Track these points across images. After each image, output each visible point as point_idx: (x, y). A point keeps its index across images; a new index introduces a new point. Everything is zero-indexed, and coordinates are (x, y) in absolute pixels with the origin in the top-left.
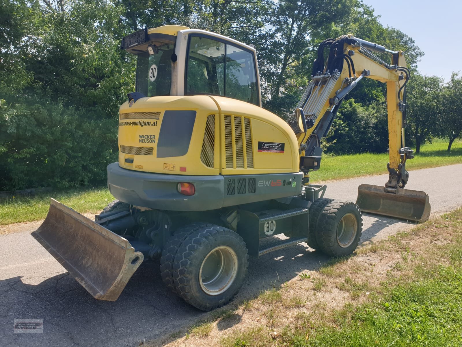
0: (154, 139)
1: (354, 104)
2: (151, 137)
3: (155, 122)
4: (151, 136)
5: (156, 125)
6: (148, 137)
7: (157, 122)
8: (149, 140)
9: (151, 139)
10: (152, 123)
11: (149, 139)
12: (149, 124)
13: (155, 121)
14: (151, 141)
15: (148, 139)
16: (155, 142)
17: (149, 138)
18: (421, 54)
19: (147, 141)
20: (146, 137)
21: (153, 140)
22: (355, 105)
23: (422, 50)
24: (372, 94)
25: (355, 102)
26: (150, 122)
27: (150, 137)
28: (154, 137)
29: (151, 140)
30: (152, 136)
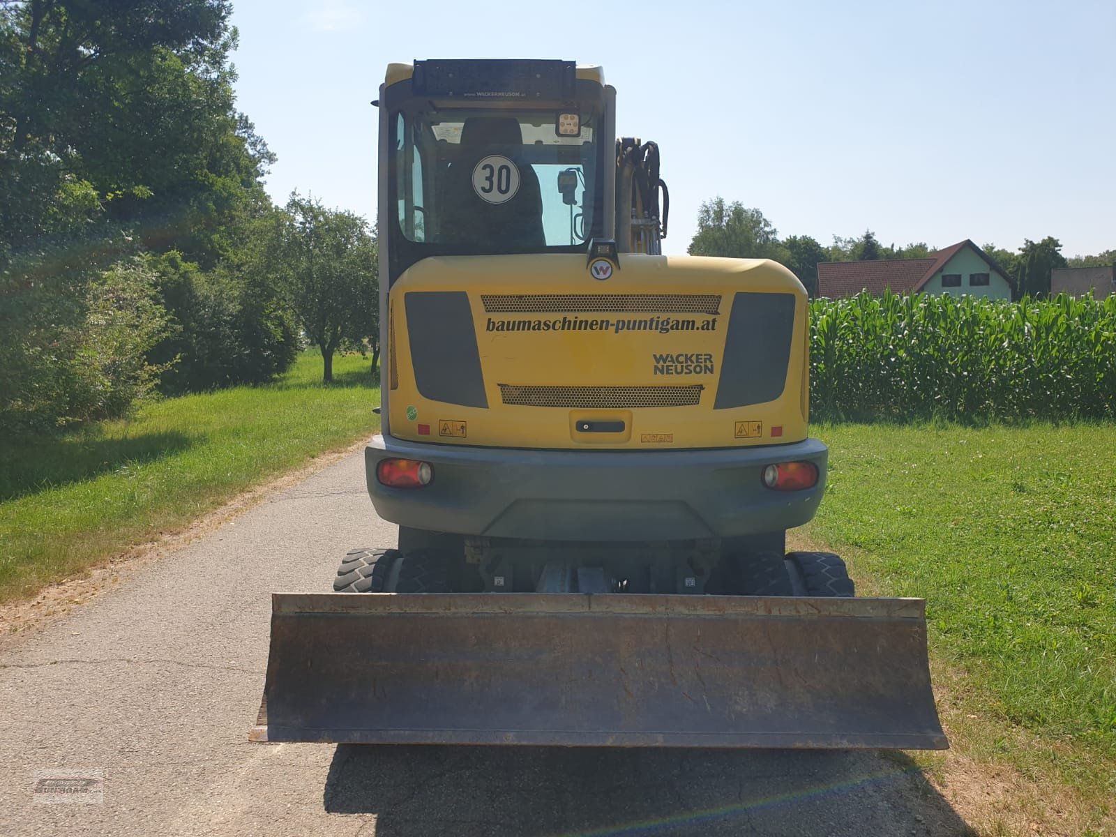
0: (709, 364)
1: (184, 264)
2: (697, 359)
3: (711, 320)
4: (697, 355)
5: (713, 329)
6: (688, 358)
7: (714, 321)
8: (692, 368)
9: (701, 363)
10: (698, 324)
11: (693, 365)
12: (689, 325)
13: (710, 318)
14: (698, 369)
15: (689, 363)
16: (712, 371)
17: (692, 362)
18: (271, 158)
19: (685, 370)
20: (682, 359)
21: (706, 366)
22: (184, 266)
23: (271, 149)
24: (210, 241)
25: (185, 259)
26: (693, 322)
27: (694, 358)
28: (709, 357)
29: (700, 367)
30: (703, 357)
